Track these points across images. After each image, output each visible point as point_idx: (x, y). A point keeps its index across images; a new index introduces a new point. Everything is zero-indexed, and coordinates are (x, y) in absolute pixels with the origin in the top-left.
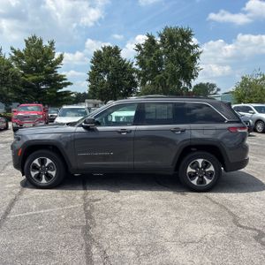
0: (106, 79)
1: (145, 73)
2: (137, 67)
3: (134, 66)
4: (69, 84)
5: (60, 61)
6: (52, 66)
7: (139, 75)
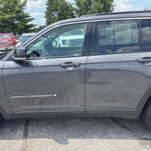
0: (56, 15)
1: (81, 10)
2: (76, 6)
3: (73, 6)
4: (32, 19)
5: (25, 4)
6: (20, 7)
7: (77, 12)
